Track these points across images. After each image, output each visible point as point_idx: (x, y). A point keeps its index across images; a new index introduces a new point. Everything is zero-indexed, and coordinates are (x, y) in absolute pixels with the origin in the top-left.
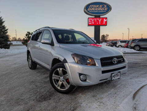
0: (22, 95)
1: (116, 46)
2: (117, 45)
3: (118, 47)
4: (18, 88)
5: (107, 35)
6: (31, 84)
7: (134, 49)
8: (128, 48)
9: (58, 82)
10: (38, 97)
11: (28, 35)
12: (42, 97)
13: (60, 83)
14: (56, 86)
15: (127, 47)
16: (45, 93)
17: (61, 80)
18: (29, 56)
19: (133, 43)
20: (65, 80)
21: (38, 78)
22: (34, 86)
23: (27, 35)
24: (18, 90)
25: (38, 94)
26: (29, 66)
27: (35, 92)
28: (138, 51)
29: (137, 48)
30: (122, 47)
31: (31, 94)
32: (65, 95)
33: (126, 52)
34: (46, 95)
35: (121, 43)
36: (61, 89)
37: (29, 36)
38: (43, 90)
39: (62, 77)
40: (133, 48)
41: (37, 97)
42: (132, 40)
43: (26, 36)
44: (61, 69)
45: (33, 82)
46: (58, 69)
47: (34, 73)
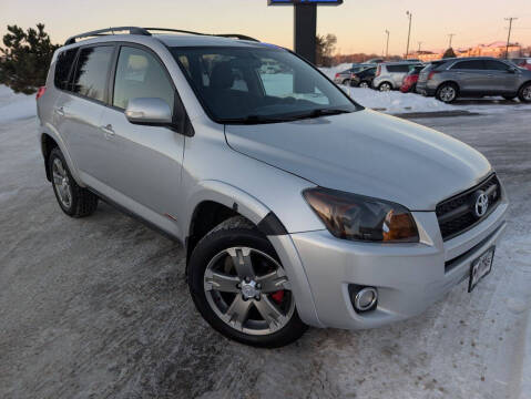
0: (73, 374)
1: (370, 85)
2: (377, 82)
3: (378, 89)
4: (45, 333)
5: (329, 37)
6: (96, 306)
7: (439, 98)
8: (415, 92)
9: (229, 304)
10: (153, 382)
11: (13, 42)
12: (173, 376)
13: (241, 306)
14: (225, 318)
15: (412, 89)
16: (176, 349)
17: (246, 296)
18: (56, 161)
19: (435, 76)
20: (264, 296)
21: (116, 262)
22: (115, 314)
23: (7, 40)
24: (47, 345)
25: (146, 361)
26: (61, 204)
27: (133, 351)
28: (450, 103)
29: (448, 94)
30: (392, 88)
31: (115, 364)
32: (267, 353)
33: (414, 110)
34: (187, 362)
35: (389, 74)
36: (246, 330)
37: (17, 45)
38: (161, 336)
39: (252, 284)
40: (434, 93)
41: (148, 380)
42: (433, 63)
43: (5, 48)
44: (246, 251)
45: (101, 289)
46: (232, 251)
47: (92, 235)
